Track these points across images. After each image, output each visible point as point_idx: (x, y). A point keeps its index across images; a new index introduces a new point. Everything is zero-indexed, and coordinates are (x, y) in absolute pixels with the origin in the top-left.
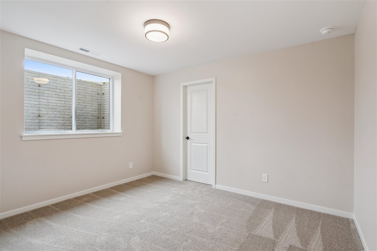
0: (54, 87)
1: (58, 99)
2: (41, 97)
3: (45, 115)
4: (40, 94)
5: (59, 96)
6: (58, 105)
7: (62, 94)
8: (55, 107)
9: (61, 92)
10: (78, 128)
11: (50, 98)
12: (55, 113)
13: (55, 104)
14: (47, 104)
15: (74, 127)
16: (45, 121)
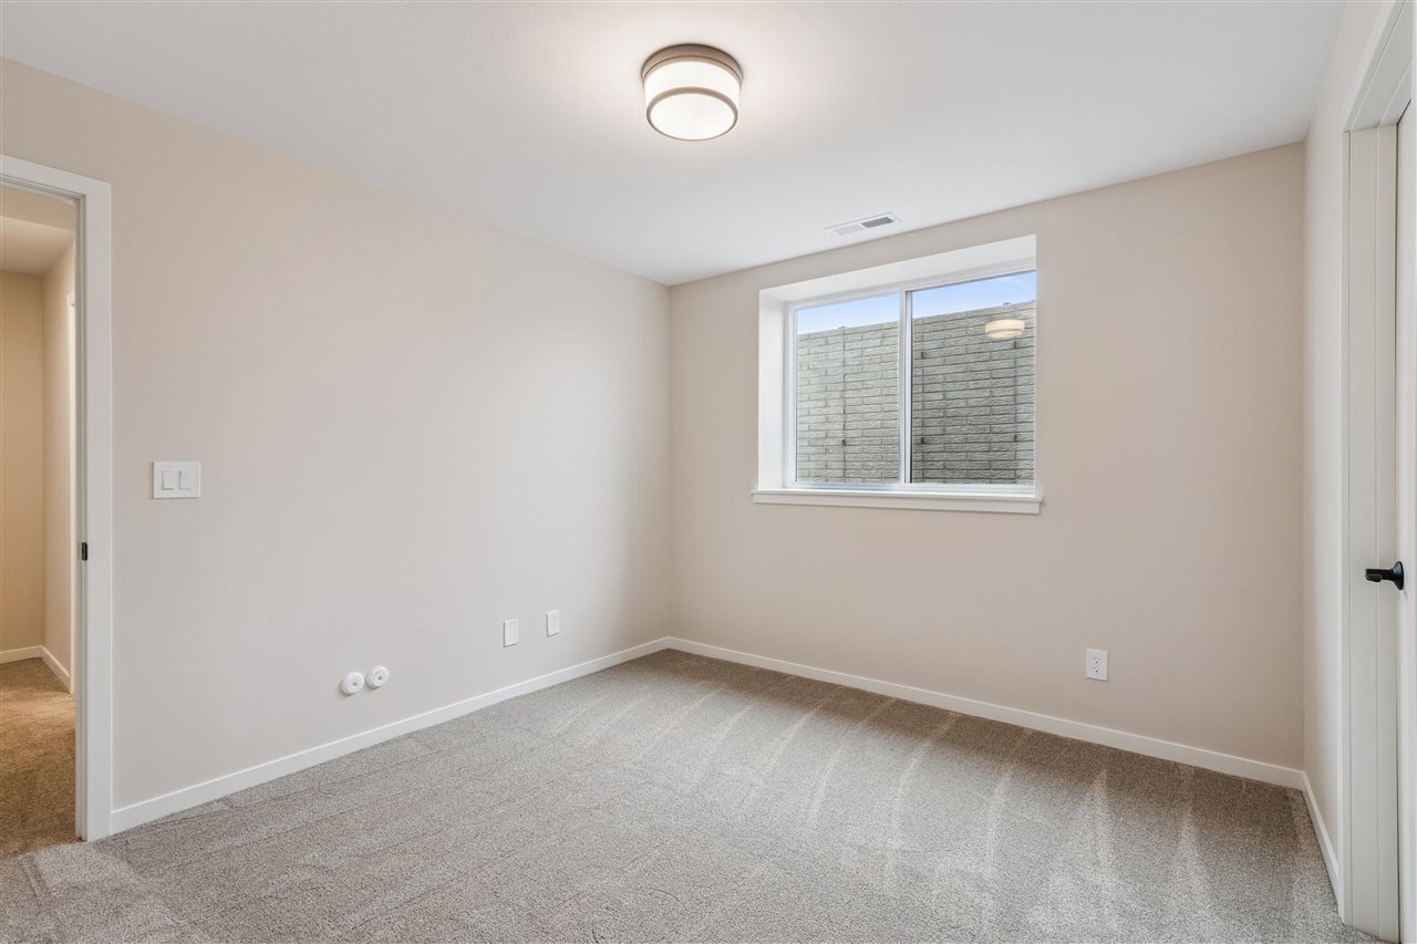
0: (961, 351)
1: (972, 385)
2: (927, 388)
3: (937, 439)
4: (926, 378)
5: (973, 375)
6: (971, 402)
7: (983, 366)
8: (964, 412)
9: (981, 359)
10: (921, 473)
11: (950, 386)
12: (964, 429)
13: (962, 404)
14: (942, 404)
15: (905, 469)
16: (938, 457)
